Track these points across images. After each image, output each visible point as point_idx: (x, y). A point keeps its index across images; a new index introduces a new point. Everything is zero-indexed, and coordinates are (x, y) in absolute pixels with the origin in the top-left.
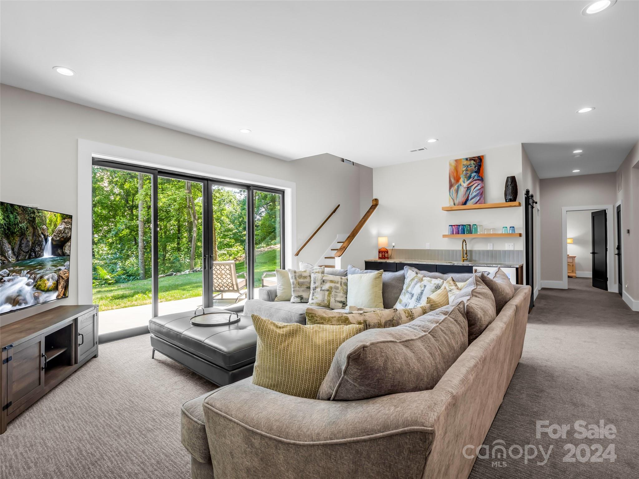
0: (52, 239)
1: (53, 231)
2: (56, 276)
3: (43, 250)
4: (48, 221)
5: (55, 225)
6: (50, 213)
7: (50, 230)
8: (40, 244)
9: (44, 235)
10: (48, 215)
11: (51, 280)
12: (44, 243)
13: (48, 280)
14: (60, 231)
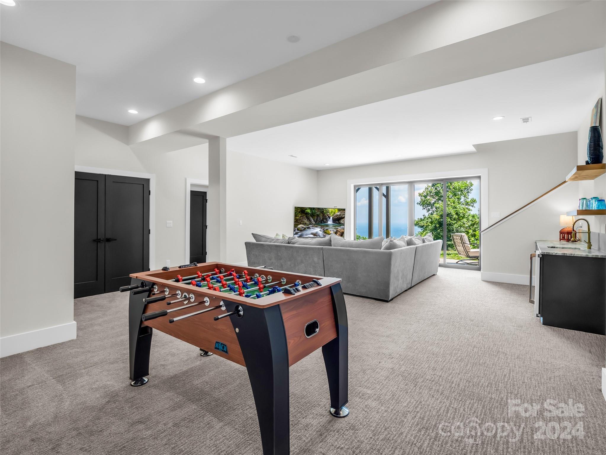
0: (333, 218)
1: (333, 215)
2: (335, 230)
3: (328, 221)
4: (330, 212)
5: (334, 213)
6: (331, 209)
7: (331, 215)
8: (326, 219)
9: (328, 216)
10: (330, 210)
11: (332, 231)
12: (328, 219)
13: (331, 231)
14: (338, 215)
